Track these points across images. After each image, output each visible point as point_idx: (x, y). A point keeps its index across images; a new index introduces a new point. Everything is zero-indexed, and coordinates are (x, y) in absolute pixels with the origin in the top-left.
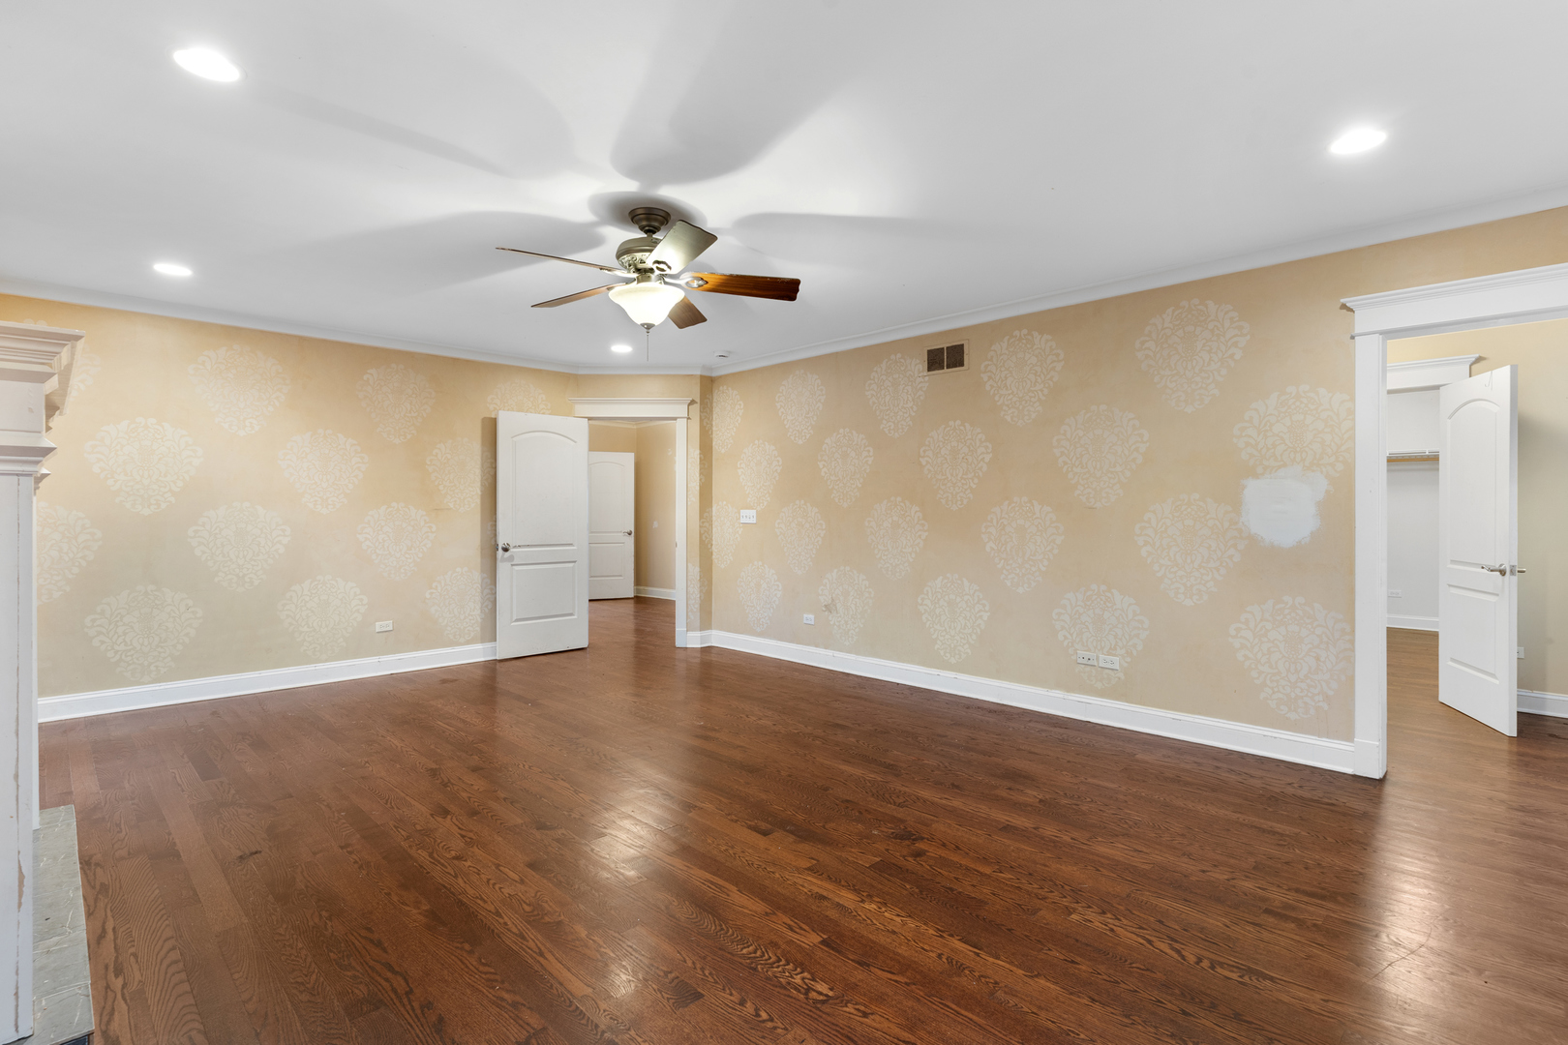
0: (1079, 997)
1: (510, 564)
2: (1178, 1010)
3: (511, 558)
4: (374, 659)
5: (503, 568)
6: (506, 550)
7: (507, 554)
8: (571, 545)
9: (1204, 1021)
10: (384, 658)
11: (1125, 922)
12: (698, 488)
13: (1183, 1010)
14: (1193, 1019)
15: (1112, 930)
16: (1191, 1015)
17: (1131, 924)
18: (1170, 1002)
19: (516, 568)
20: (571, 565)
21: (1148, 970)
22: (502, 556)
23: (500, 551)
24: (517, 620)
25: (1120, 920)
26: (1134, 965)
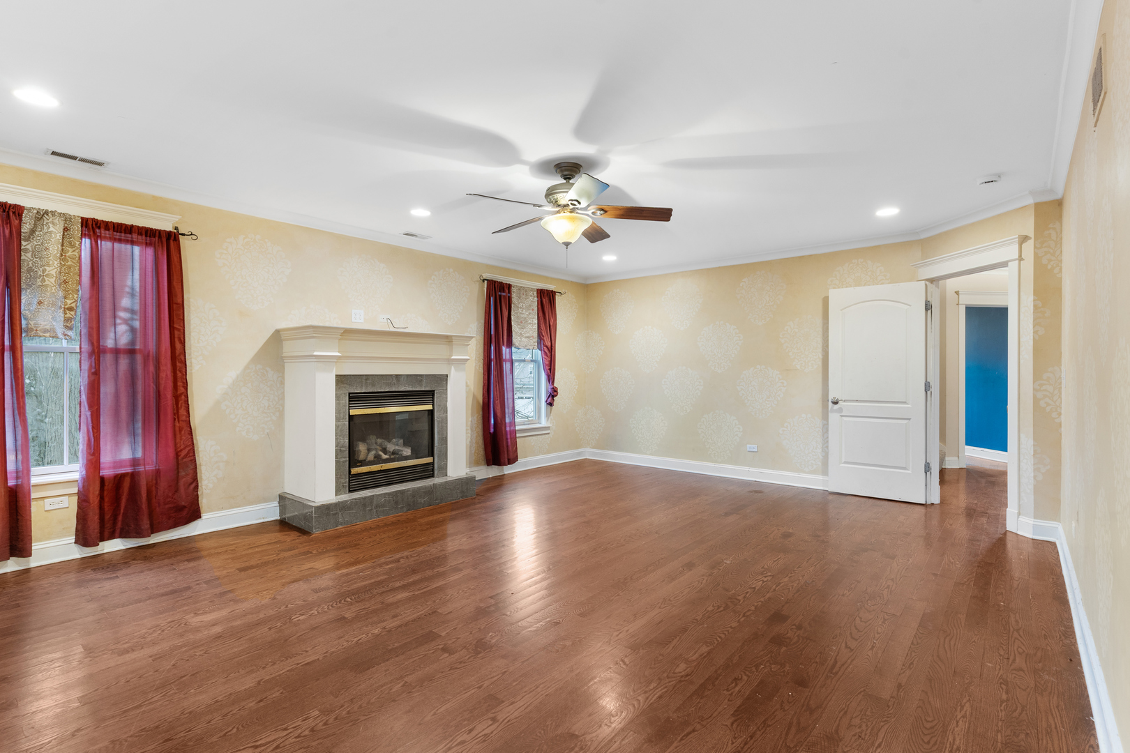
0: (225, 696)
1: (839, 414)
2: (174, 737)
3: (840, 410)
4: (746, 469)
5: (833, 417)
6: (836, 403)
7: (836, 407)
8: (905, 403)
9: (153, 746)
10: (752, 469)
11: (292, 740)
12: (1031, 343)
13: (172, 739)
14: (161, 741)
15: (285, 729)
16: (164, 742)
17: (287, 742)
18: (185, 736)
19: (845, 418)
20: (905, 422)
21: (225, 735)
22: (832, 408)
23: (830, 404)
24: (846, 463)
25: (296, 737)
26: (235, 730)
